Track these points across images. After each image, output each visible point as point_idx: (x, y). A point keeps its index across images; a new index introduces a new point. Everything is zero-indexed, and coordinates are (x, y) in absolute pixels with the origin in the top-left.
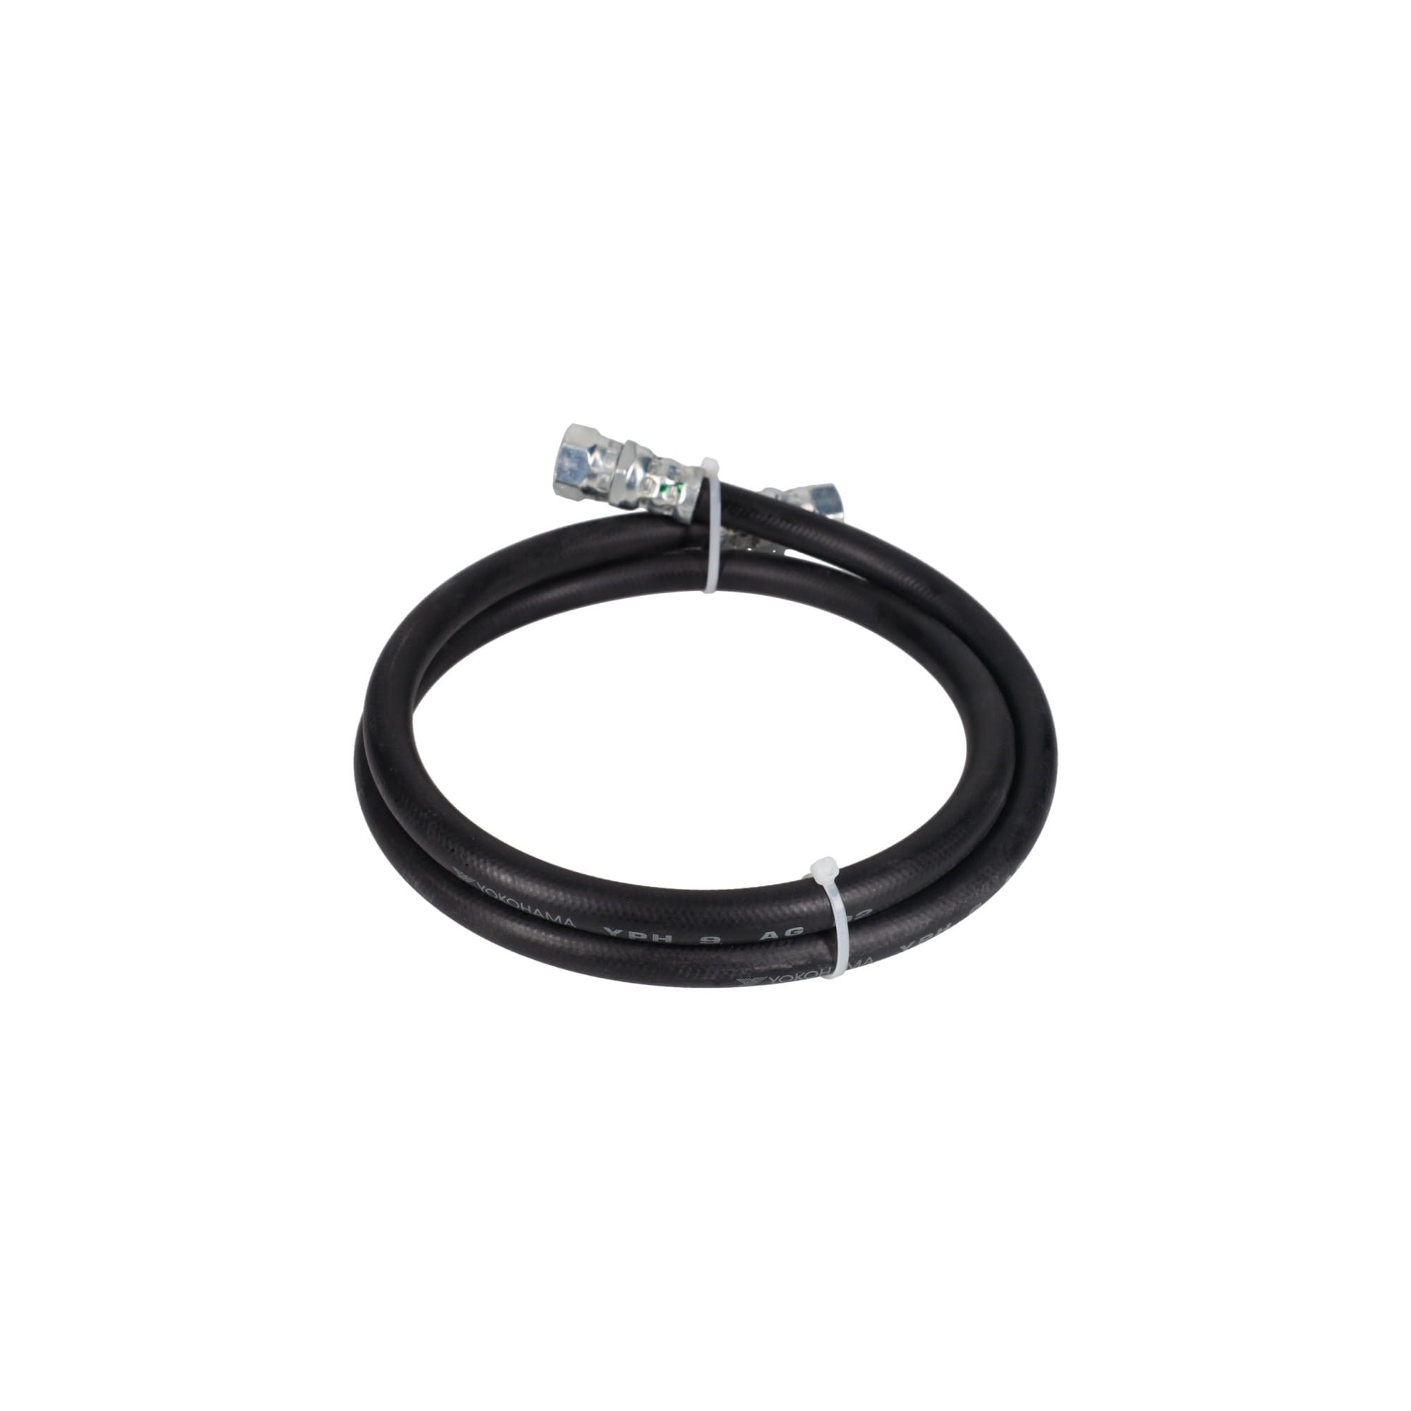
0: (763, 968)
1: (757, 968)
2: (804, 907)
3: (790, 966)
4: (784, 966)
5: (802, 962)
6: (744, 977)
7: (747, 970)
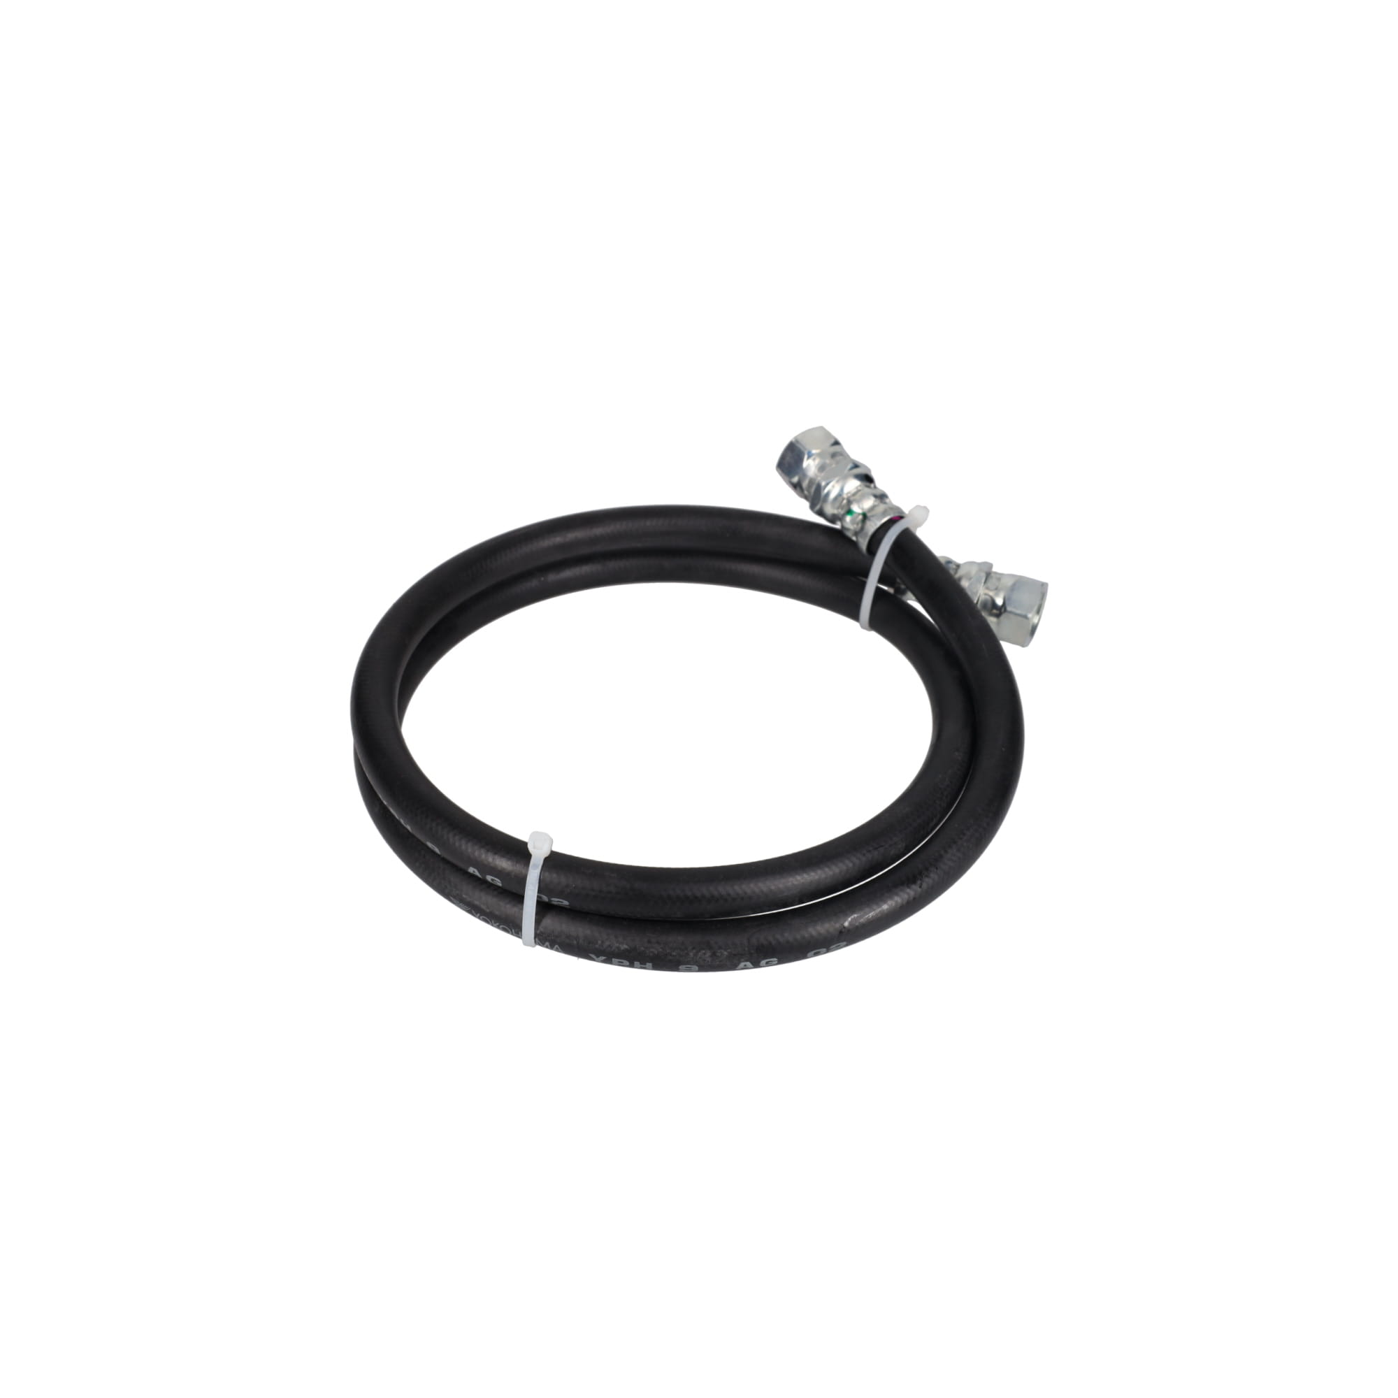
0: (469, 899)
1: (464, 896)
2: (504, 864)
3: (488, 911)
4: (483, 907)
5: (497, 913)
6: (454, 897)
7: (457, 892)
